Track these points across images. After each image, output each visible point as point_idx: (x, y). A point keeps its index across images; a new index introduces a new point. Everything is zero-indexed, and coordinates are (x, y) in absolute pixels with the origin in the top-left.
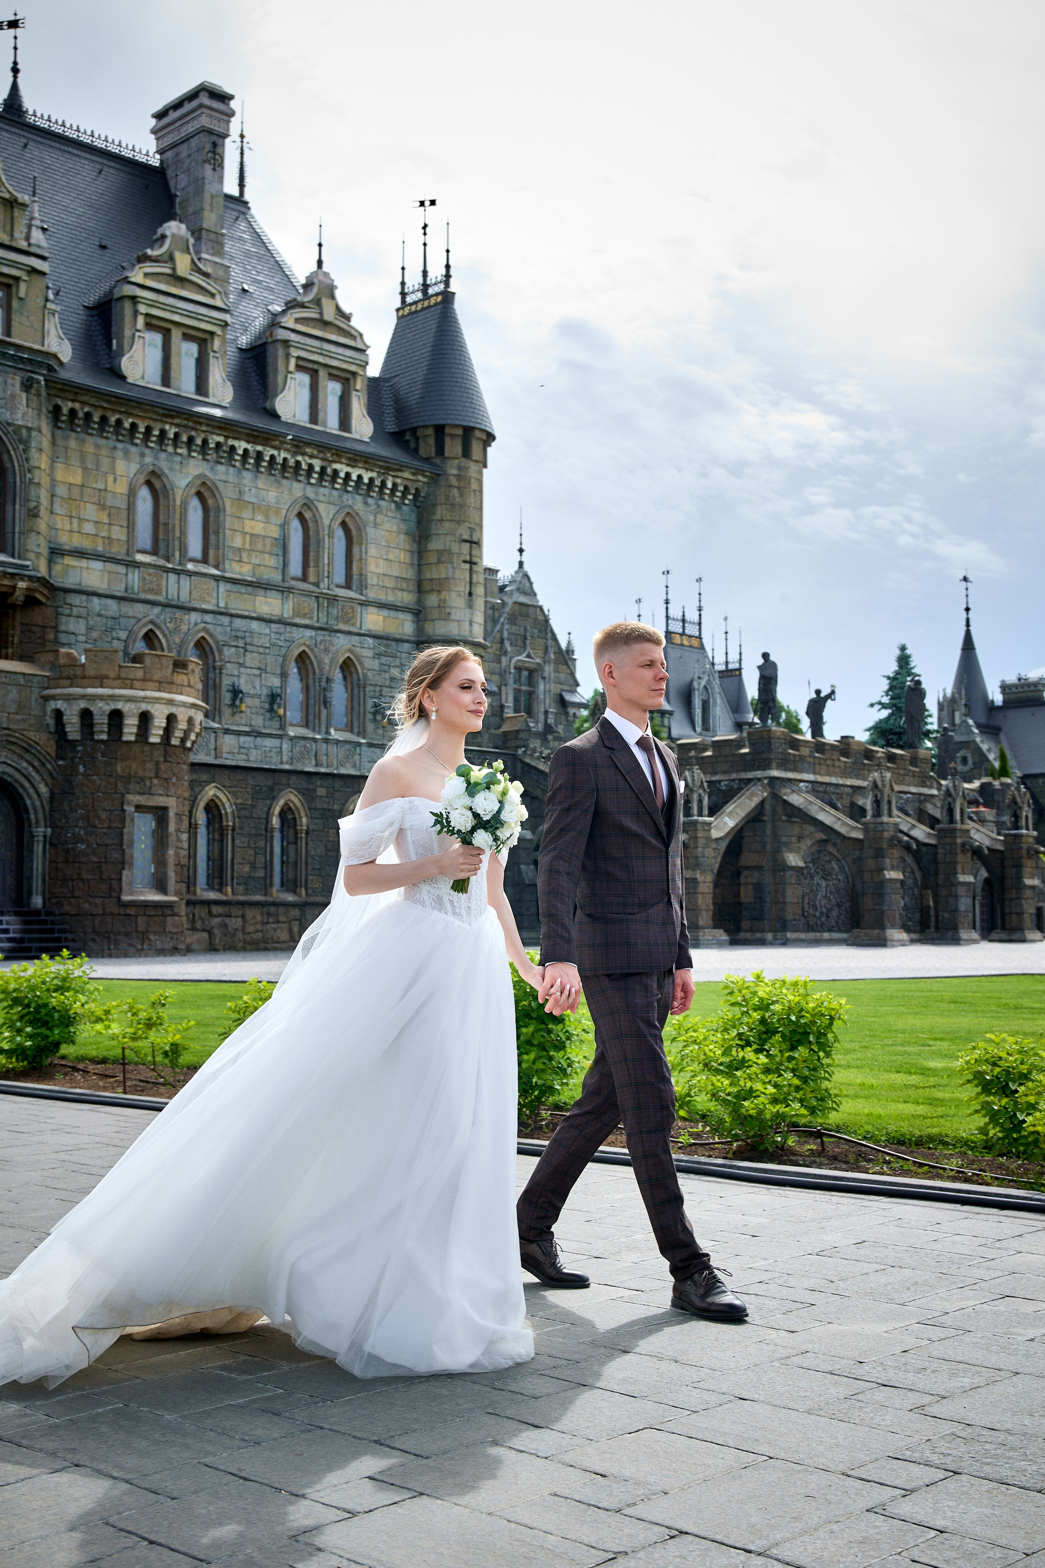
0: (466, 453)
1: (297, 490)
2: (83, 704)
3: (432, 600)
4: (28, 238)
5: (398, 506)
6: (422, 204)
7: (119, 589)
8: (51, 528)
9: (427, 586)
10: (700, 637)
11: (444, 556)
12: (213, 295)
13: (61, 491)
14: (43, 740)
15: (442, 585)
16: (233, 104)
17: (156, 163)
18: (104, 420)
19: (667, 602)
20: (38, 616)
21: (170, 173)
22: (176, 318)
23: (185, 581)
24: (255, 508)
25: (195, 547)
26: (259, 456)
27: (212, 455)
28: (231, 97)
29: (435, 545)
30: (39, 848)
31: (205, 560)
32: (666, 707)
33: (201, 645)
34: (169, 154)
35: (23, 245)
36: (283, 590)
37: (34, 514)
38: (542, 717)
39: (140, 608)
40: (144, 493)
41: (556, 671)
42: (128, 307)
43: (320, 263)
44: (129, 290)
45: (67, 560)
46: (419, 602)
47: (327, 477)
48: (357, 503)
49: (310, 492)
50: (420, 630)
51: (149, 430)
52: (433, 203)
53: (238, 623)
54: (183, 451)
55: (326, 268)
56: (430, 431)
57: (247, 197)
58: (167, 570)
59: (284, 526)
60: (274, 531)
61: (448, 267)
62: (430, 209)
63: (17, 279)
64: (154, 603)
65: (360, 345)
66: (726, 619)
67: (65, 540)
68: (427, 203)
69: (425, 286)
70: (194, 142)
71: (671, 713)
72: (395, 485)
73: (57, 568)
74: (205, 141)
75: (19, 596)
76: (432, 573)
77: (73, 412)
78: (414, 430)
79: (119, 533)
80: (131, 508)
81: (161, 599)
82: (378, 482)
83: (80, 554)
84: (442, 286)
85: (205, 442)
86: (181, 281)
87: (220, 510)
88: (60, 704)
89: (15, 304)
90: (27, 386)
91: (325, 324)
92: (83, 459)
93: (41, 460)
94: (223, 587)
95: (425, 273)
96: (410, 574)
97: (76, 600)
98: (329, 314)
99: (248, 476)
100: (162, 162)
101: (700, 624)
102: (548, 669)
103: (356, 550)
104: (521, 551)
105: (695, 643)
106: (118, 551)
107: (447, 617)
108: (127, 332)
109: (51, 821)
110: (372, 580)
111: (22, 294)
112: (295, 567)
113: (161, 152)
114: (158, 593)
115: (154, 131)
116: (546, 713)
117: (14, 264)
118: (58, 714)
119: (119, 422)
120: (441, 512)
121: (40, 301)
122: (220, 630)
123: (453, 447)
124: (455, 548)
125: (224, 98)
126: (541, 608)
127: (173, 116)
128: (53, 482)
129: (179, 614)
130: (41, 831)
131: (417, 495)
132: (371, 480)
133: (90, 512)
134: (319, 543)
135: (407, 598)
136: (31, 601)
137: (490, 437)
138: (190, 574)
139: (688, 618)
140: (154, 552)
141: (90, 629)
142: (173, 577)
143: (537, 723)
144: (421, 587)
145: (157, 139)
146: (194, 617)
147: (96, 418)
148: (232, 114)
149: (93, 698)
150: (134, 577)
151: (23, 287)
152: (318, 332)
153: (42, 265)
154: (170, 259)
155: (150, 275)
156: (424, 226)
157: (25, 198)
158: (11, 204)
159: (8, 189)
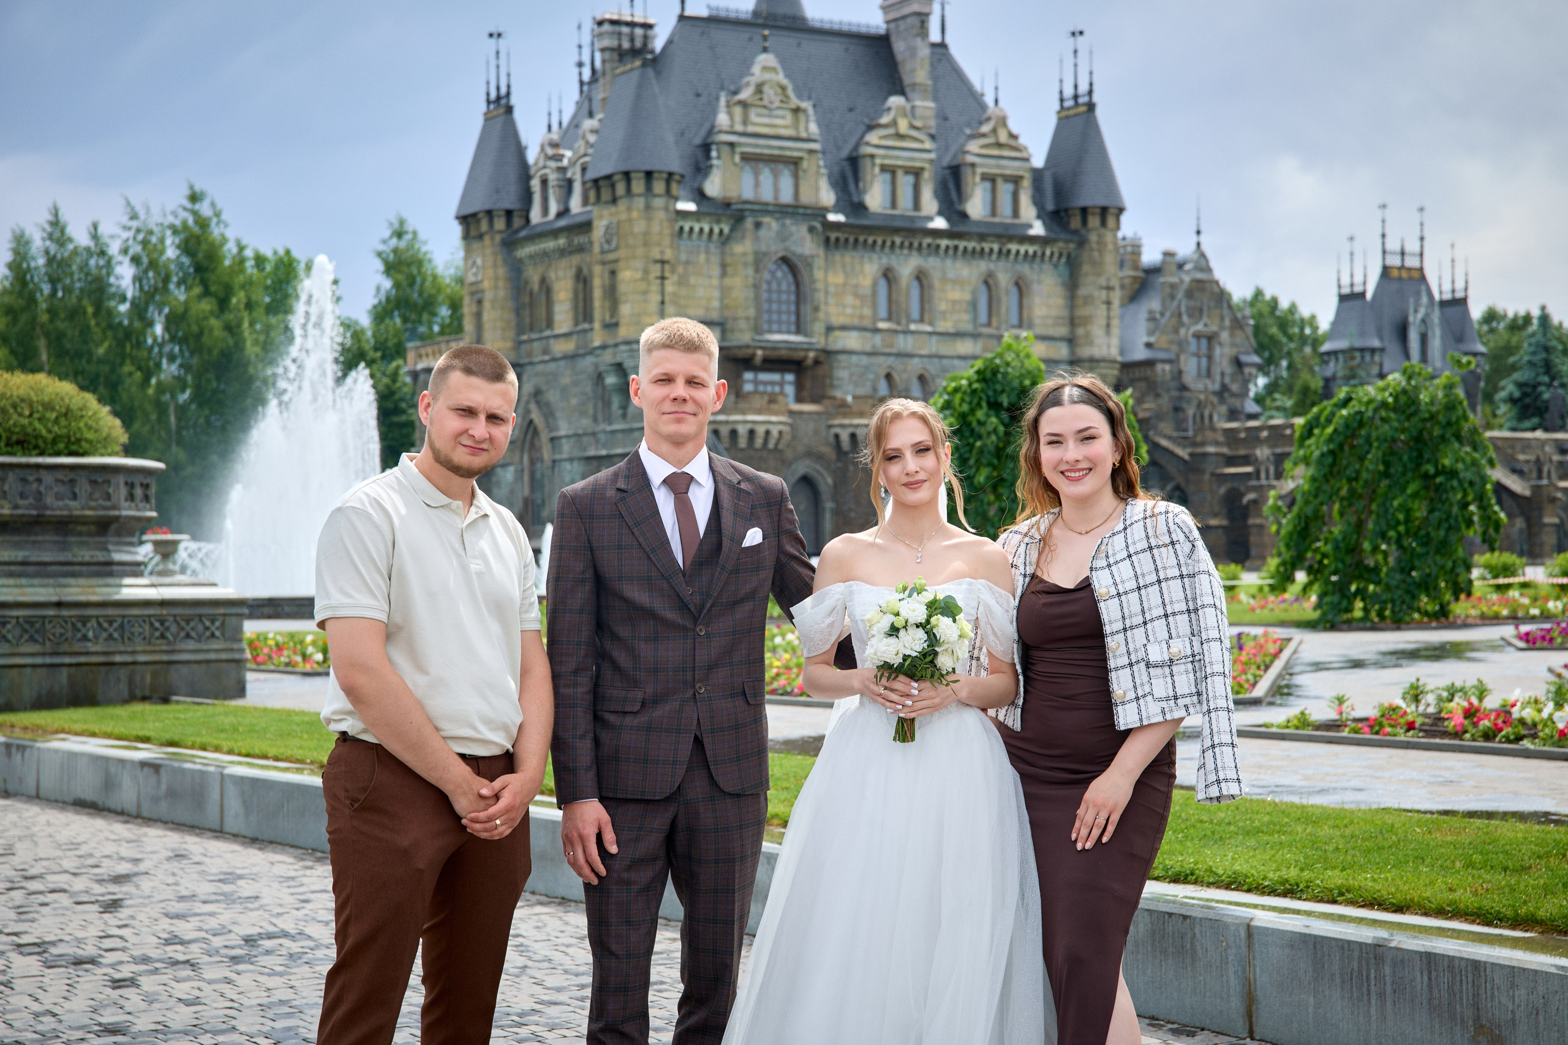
0: (1104, 223)
1: (983, 266)
2: (851, 430)
3: (1080, 331)
4: (807, 129)
5: (1056, 266)
6: (1073, 34)
7: (868, 348)
8: (827, 314)
9: (1077, 321)
10: (1421, 269)
11: (1089, 300)
12: (923, 142)
13: (832, 289)
14: (828, 451)
15: (1087, 320)
18: (856, 241)
19: (1383, 236)
20: (820, 371)
21: (893, 39)
22: (898, 162)
23: (910, 339)
24: (955, 282)
25: (915, 314)
26: (956, 248)
27: (925, 252)
29: (1082, 292)
30: (828, 516)
31: (922, 320)
32: (1376, 343)
33: (922, 378)
35: (804, 135)
36: (975, 336)
37: (816, 309)
38: (1218, 378)
39: (881, 360)
40: (883, 283)
41: (1232, 335)
42: (868, 162)
43: (997, 101)
44: (870, 150)
45: (837, 333)
46: (1072, 332)
47: (1003, 254)
48: (1025, 269)
49: (992, 266)
50: (1072, 352)
51: (884, 242)
52: (1081, 33)
53: (945, 362)
54: (906, 251)
55: (1001, 103)
56: (1078, 212)
57: (949, 40)
58: (896, 332)
59: (974, 292)
60: (967, 296)
61: (1091, 84)
62: (1079, 38)
63: (801, 158)
64: (889, 355)
65: (1024, 155)
66: (1453, 246)
67: (836, 320)
68: (1077, 34)
69: (1076, 97)
71: (1382, 350)
72: (1052, 254)
73: (831, 339)
75: (809, 362)
76: (1081, 312)
77: (837, 239)
78: (1066, 210)
79: (867, 311)
80: (874, 294)
81: (894, 350)
82: (1039, 253)
83: (844, 328)
84: (1087, 98)
85: (920, 244)
86: (900, 136)
87: (931, 286)
88: (838, 430)
89: (801, 174)
90: (811, 230)
91: (999, 145)
92: (844, 267)
93: (819, 274)
94: (934, 339)
95: (1076, 87)
96: (1065, 313)
97: (842, 357)
98: (1003, 137)
99: (949, 262)
101: (1421, 255)
102: (1225, 336)
103: (1025, 301)
104: (1198, 232)
105: (1416, 275)
106: (867, 323)
107: (1091, 343)
108: (869, 177)
109: (834, 498)
110: (1037, 321)
111: (804, 168)
112: (983, 317)
113: (886, 23)
114: (892, 346)
116: (1223, 374)
117: (801, 150)
118: (837, 436)
119: (865, 241)
120: (1086, 268)
121: (814, 169)
122: (932, 367)
123: (1094, 221)
124: (1096, 293)
126: (1217, 283)
128: (827, 285)
129: (906, 360)
130: (829, 505)
131: (1069, 255)
132: (1035, 253)
133: (849, 300)
134: (999, 300)
135: (1062, 331)
136: (817, 362)
137: (1121, 210)
138: (913, 332)
139: (1407, 249)
140: (889, 319)
141: (851, 375)
142: (901, 337)
143: (1213, 382)
144: (1073, 322)
145: (884, 13)
146: (916, 361)
149: (857, 426)
150: (878, 339)
151: (806, 162)
152: (995, 152)
153: (816, 146)
154: (894, 123)
155: (881, 138)
156: (1076, 52)
157: (804, 105)
158: (796, 111)
159: (795, 102)
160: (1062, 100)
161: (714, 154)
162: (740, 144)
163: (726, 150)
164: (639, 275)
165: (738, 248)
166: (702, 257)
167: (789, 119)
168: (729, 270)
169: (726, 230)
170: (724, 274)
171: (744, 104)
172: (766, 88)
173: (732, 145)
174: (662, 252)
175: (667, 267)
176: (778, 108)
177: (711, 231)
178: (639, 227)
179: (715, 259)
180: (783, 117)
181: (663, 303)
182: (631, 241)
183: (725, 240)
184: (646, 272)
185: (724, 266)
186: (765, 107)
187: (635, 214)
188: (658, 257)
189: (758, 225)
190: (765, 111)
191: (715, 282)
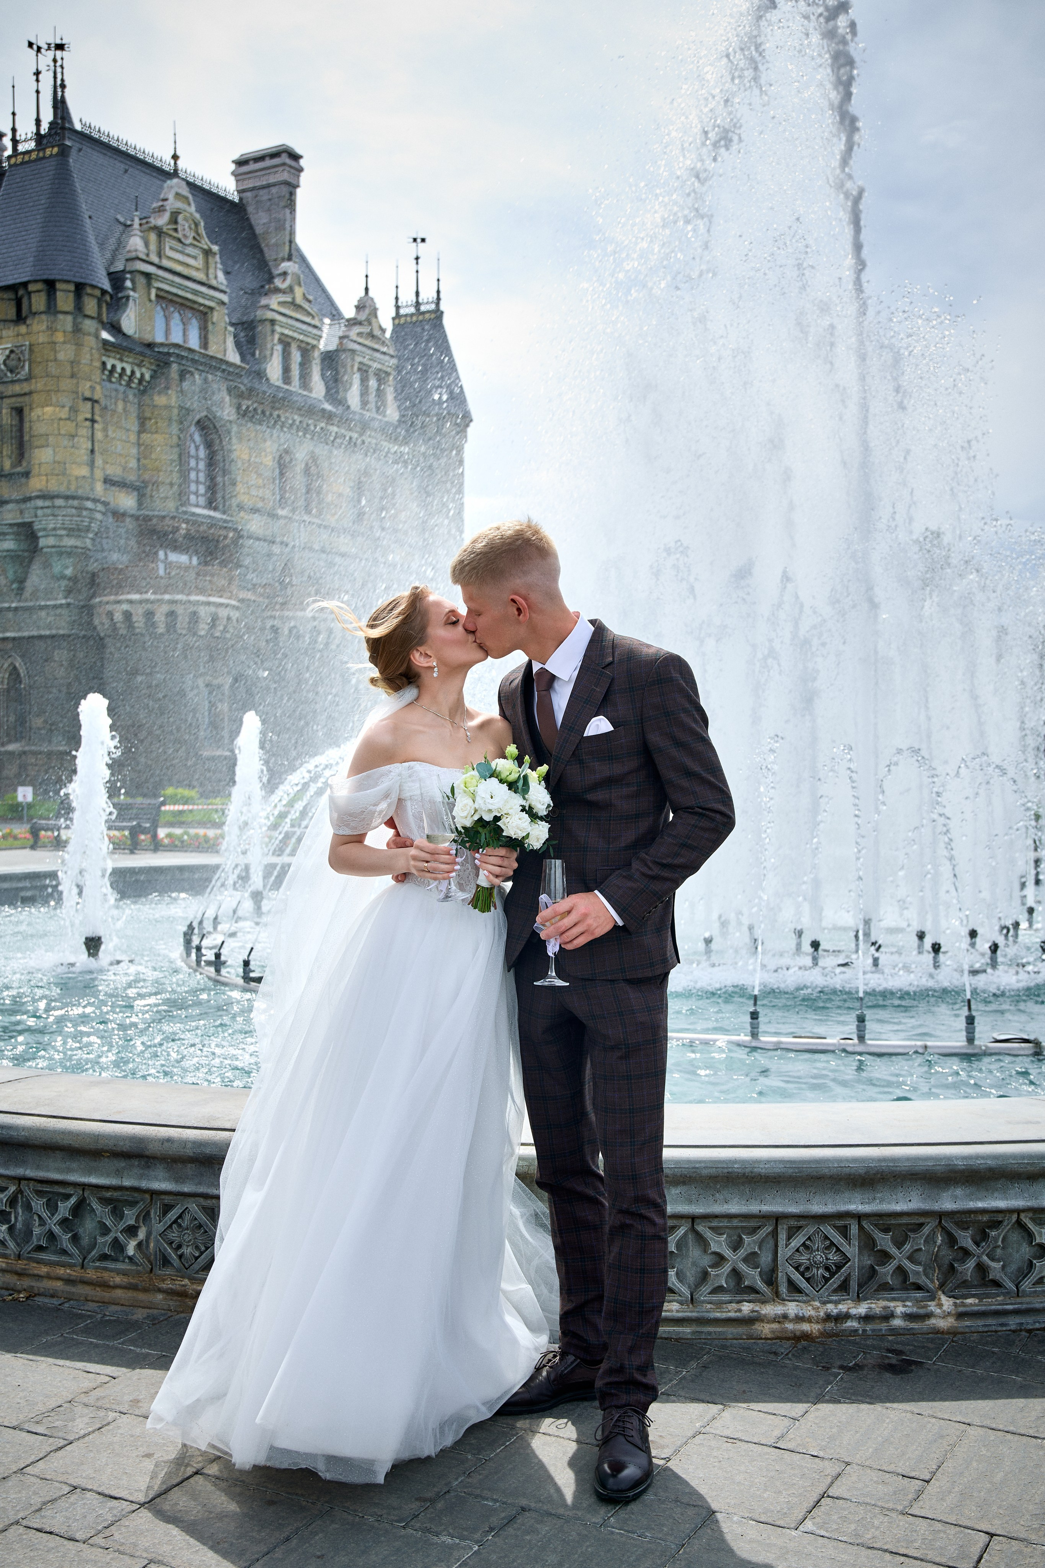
4: (215, 275)
6: (415, 240)
7: (269, 534)
12: (313, 317)
16: (302, 162)
17: (237, 200)
18: (263, 413)
22: (295, 335)
24: (339, 474)
26: (343, 437)
27: (318, 436)
28: (301, 157)
34: (249, 194)
35: (213, 282)
36: (353, 534)
42: (268, 327)
43: (367, 289)
44: (270, 315)
45: (242, 514)
51: (286, 419)
52: (423, 240)
54: (301, 433)
55: (371, 294)
59: (353, 487)
60: (348, 491)
61: (438, 292)
62: (421, 245)
63: (211, 309)
67: (242, 500)
68: (419, 240)
69: (418, 304)
70: (274, 190)
73: (238, 520)
74: (285, 190)
77: (247, 408)
79: (269, 494)
80: (274, 476)
83: (253, 509)
84: (433, 306)
85: (315, 427)
86: (298, 307)
87: (320, 476)
89: (210, 327)
90: (231, 391)
91: (372, 336)
92: (250, 440)
93: (237, 445)
95: (417, 294)
97: (247, 543)
99: (338, 451)
100: (241, 199)
106: (268, 506)
108: (269, 346)
111: (215, 320)
113: (239, 192)
115: (233, 173)
117: (212, 298)
119: (271, 415)
121: (222, 323)
125: (296, 157)
127: (252, 166)
133: (254, 479)
145: (237, 181)
147: (259, 411)
148: (301, 170)
150: (277, 526)
151: (215, 314)
152: (368, 342)
153: (225, 298)
154: (291, 289)
155: (279, 303)
156: (417, 258)
157: (215, 248)
158: (207, 253)
159: (205, 243)
160: (398, 308)
161: (128, 284)
162: (158, 278)
163: (141, 281)
164: (64, 413)
165: (160, 400)
166: (120, 406)
167: (199, 263)
168: (148, 424)
169: (147, 377)
170: (142, 429)
171: (160, 232)
172: (180, 218)
173: (148, 276)
174: (92, 388)
175: (97, 407)
176: (191, 245)
177: (133, 372)
178: (65, 353)
179: (133, 410)
180: (195, 258)
181: (92, 451)
182: (53, 369)
183: (144, 389)
184: (74, 410)
185: (143, 421)
186: (179, 240)
187: (59, 337)
188: (88, 394)
189: (182, 375)
190: (179, 246)
191: (133, 438)
